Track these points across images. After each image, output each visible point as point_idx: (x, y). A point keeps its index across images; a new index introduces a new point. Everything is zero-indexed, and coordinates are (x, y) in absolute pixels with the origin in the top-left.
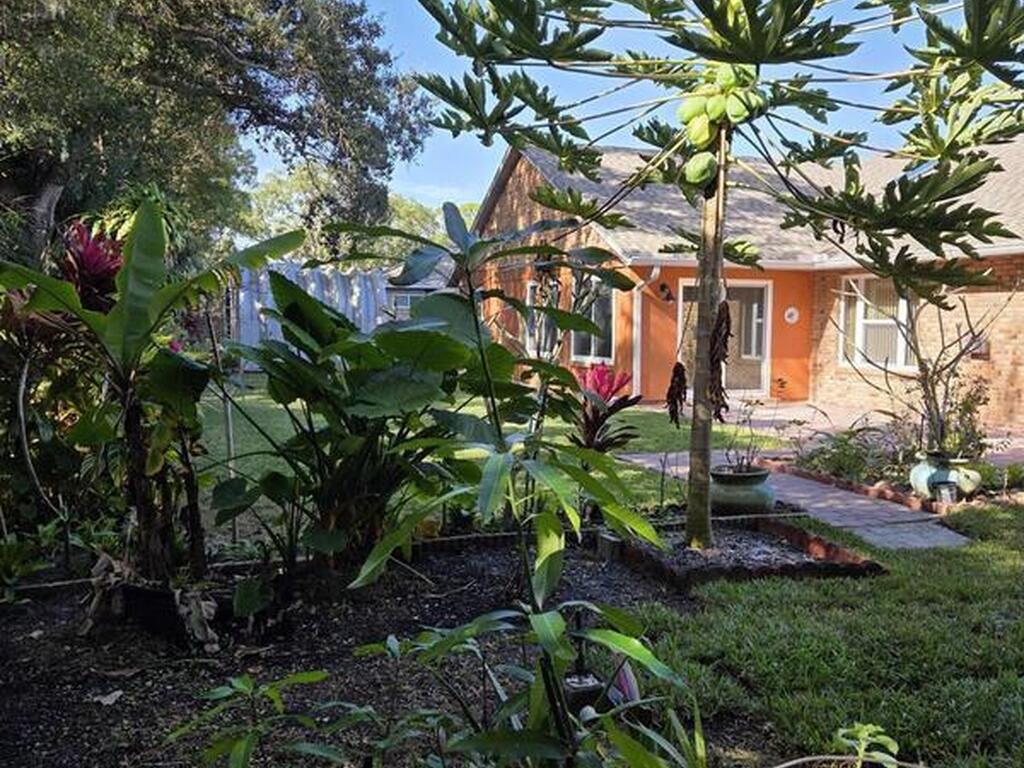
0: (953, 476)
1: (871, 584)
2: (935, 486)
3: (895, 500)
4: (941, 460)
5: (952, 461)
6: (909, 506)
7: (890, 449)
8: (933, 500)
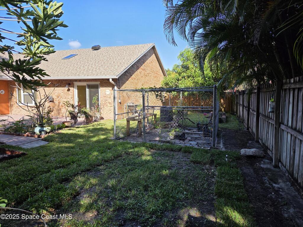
0: (45, 129)
1: (22, 158)
2: (40, 132)
3: (31, 136)
4: (42, 125)
5: (44, 125)
6: (35, 137)
7: (30, 124)
8: (40, 135)
